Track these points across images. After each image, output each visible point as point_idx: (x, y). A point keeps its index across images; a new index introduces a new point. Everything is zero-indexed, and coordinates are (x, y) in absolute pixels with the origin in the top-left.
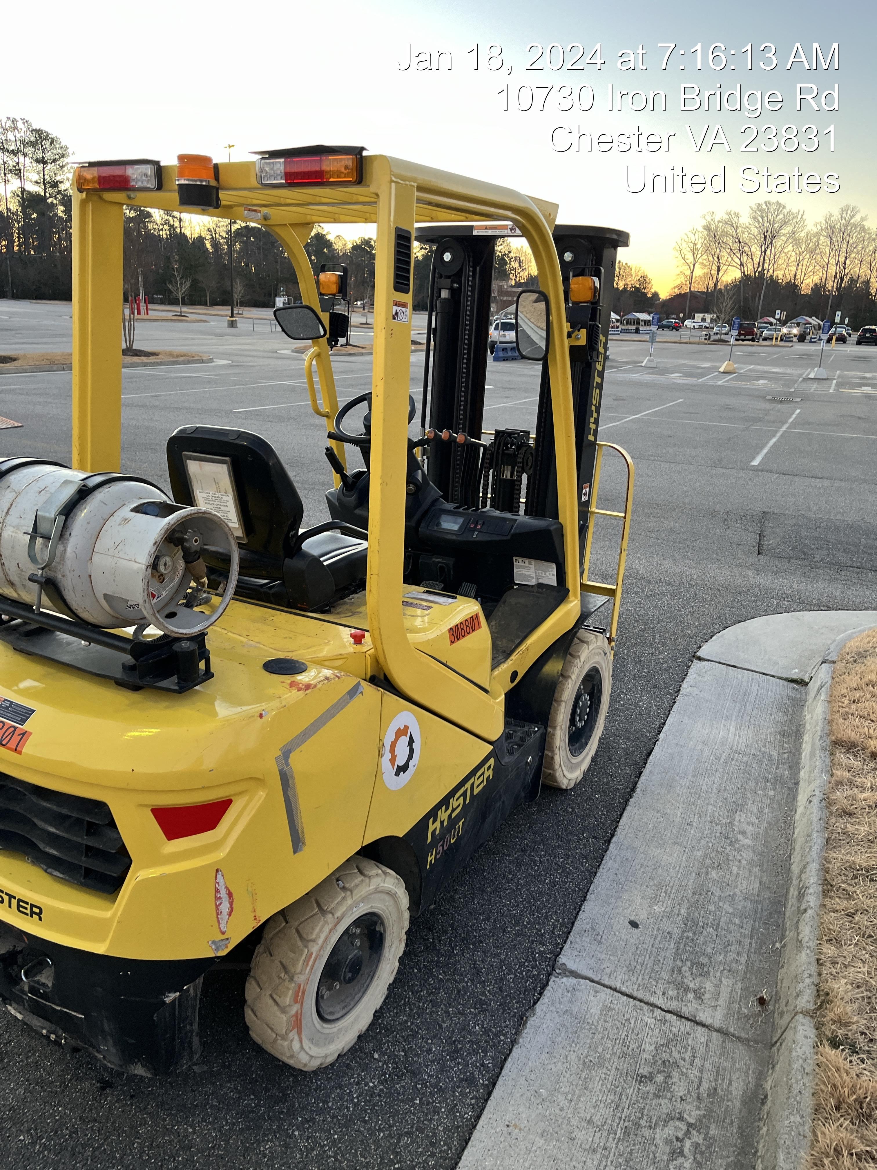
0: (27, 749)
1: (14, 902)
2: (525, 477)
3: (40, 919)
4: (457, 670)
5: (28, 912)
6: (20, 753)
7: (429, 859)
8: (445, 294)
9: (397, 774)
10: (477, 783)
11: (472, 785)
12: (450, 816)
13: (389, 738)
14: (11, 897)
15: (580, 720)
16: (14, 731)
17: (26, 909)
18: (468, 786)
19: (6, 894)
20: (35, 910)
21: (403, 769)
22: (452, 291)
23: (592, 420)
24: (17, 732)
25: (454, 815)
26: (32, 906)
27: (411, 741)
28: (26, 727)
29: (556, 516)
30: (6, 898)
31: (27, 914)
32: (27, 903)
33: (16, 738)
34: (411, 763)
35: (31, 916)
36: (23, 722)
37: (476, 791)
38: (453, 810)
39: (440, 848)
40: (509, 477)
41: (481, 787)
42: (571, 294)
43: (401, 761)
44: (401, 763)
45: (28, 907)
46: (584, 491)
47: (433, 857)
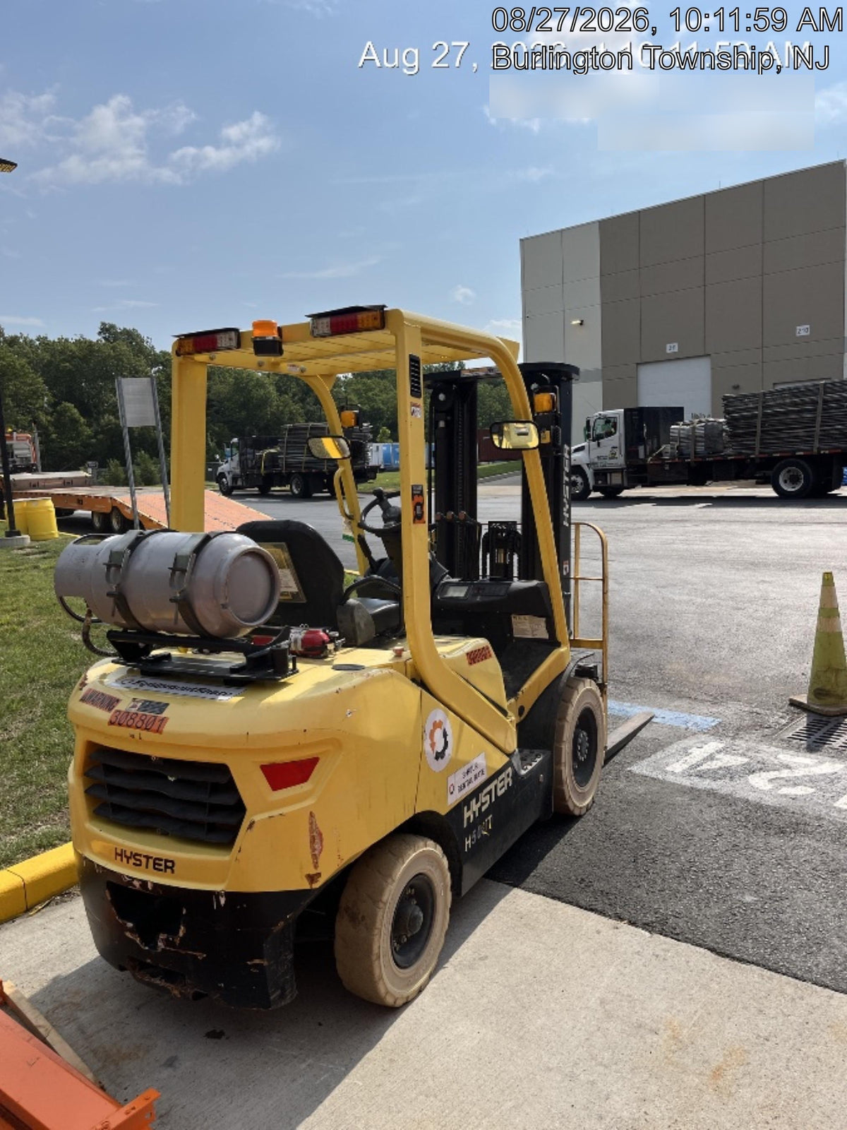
0: (167, 728)
1: (151, 861)
2: (516, 558)
3: (173, 872)
4: (477, 687)
5: (163, 867)
6: (161, 733)
7: (467, 843)
8: (442, 424)
9: (437, 758)
10: (500, 785)
11: (496, 787)
12: (480, 809)
13: (429, 727)
14: (148, 858)
15: (581, 755)
16: (155, 720)
17: (161, 865)
18: (492, 786)
19: (144, 856)
20: (169, 864)
21: (440, 756)
22: (446, 422)
23: (565, 510)
24: (158, 719)
25: (483, 809)
26: (166, 861)
27: (445, 735)
28: (164, 715)
29: (542, 578)
30: (144, 860)
31: (161, 870)
32: (161, 860)
33: (157, 723)
34: (447, 752)
35: (166, 871)
36: (161, 712)
37: (500, 793)
38: (483, 804)
39: (474, 836)
40: (502, 561)
41: (503, 790)
42: (536, 407)
43: (439, 748)
44: (440, 751)
45: (163, 863)
46: (564, 566)
47: (470, 841)
